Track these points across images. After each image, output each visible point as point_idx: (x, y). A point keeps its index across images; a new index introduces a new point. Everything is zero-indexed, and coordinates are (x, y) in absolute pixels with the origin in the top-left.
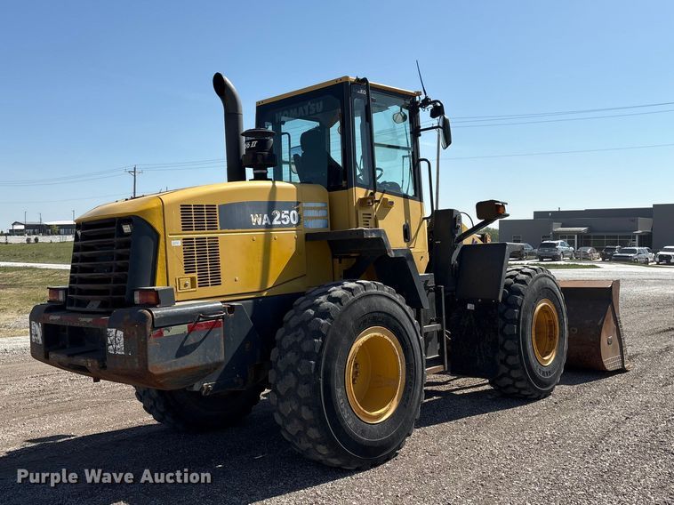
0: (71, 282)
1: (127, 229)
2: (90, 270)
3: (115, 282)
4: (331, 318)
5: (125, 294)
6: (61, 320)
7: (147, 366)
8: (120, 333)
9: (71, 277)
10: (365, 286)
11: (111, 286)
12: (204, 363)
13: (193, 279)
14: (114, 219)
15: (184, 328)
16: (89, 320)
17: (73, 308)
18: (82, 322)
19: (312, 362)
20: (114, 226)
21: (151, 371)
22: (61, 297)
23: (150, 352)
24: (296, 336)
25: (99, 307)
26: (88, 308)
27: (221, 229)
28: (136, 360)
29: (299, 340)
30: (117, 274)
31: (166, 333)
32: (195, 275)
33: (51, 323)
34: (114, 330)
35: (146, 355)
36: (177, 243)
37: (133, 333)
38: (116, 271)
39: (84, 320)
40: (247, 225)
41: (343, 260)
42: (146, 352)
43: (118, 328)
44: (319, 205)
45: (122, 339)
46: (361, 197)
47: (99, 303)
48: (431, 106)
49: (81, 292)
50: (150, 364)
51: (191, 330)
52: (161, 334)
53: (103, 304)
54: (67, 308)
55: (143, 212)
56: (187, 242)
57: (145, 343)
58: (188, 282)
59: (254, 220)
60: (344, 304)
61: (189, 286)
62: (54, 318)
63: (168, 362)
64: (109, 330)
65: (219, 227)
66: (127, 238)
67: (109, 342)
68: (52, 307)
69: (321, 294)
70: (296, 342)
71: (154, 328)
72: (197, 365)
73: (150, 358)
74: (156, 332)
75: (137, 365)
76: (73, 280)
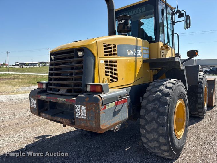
0: (49, 80)
1: (80, 54)
2: (60, 74)
3: (75, 80)
4: (170, 97)
5: (81, 87)
6: (47, 98)
7: (99, 125)
8: (83, 108)
9: (49, 78)
10: (177, 82)
11: (73, 82)
12: (121, 120)
13: (108, 79)
14: (73, 49)
15: (114, 103)
16: (64, 99)
17: (51, 92)
18: (60, 101)
19: (165, 117)
20: (73, 52)
21: (102, 128)
22: (44, 86)
23: (101, 118)
24: (155, 105)
25: (66, 92)
26: (60, 93)
27: (118, 56)
28: (94, 122)
29: (157, 106)
30: (76, 76)
31: (107, 107)
32: (109, 77)
33: (41, 99)
34: (80, 106)
35: (99, 120)
36: (102, 62)
37: (92, 108)
38: (75, 75)
39: (60, 99)
40: (126, 55)
41: (154, 71)
42: (99, 118)
43: (82, 105)
44: (146, 48)
45: (85, 111)
46: (162, 46)
47: (65, 90)
48: (179, 14)
49: (55, 85)
50: (101, 124)
51: (117, 104)
52: (105, 108)
53: (68, 91)
54: (48, 92)
55: (88, 45)
56: (106, 61)
57: (99, 114)
58: (107, 80)
59: (128, 53)
60: (173, 90)
61: (107, 82)
62: (43, 97)
63: (108, 122)
64: (76, 105)
65: (117, 55)
66: (80, 58)
67: (76, 111)
68: (40, 91)
69: (161, 85)
70: (155, 107)
71: (102, 105)
72: (119, 122)
73: (101, 121)
74: (103, 107)
75: (94, 125)
76: (50, 79)
